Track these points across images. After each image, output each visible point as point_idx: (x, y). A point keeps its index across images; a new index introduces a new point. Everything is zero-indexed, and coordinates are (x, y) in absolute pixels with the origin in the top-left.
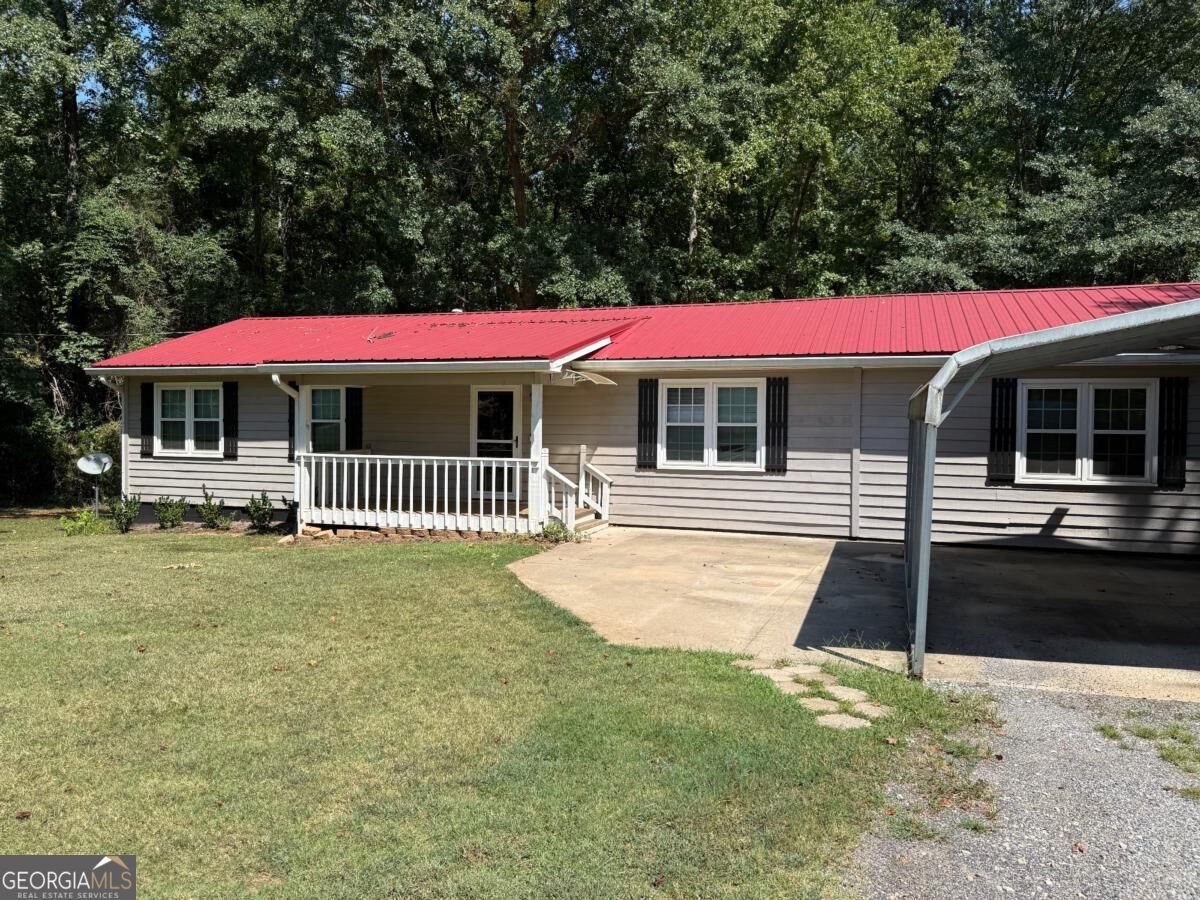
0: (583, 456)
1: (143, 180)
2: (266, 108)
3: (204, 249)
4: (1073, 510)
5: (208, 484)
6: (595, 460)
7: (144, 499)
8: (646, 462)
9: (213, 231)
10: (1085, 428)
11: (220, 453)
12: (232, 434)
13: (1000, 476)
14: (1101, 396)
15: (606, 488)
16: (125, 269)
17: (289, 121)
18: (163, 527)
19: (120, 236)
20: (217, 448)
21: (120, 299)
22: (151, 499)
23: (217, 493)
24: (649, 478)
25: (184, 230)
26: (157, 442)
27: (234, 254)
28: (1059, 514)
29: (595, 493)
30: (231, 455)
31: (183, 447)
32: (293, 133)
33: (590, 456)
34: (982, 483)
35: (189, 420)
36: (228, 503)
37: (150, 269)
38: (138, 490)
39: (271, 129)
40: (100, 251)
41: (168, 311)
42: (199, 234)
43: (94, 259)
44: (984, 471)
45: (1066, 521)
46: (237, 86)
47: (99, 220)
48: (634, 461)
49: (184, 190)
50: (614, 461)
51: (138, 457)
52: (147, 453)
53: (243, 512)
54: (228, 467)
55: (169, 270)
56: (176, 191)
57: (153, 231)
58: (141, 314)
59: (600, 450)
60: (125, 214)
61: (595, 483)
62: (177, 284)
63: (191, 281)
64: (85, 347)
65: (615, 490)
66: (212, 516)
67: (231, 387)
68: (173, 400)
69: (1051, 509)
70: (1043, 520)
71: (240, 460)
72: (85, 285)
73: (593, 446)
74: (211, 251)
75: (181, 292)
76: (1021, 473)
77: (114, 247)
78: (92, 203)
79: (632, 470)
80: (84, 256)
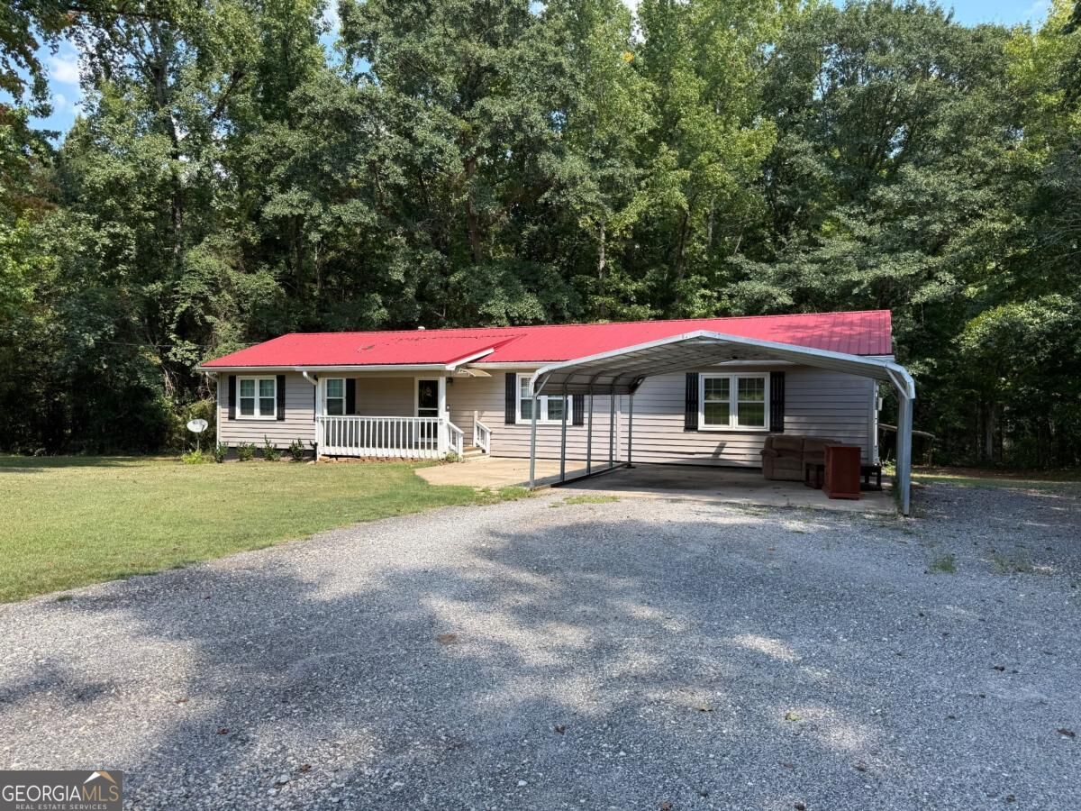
0: (476, 417)
1: (225, 239)
2: (303, 201)
3: (264, 282)
4: (728, 444)
5: (268, 435)
6: (483, 419)
7: (230, 445)
8: (510, 420)
9: (270, 269)
10: (734, 398)
11: (274, 417)
12: (282, 405)
13: (691, 426)
14: (741, 382)
15: (488, 436)
16: (213, 299)
17: (316, 209)
18: (241, 460)
19: (209, 277)
20: (273, 414)
21: (209, 318)
22: (235, 445)
23: (273, 441)
24: (511, 429)
25: (250, 271)
26: (238, 410)
27: (281, 286)
28: (722, 446)
29: (483, 438)
30: (281, 418)
31: (253, 413)
32: (319, 217)
33: (480, 417)
34: (682, 430)
35: (257, 398)
36: (279, 447)
37: (228, 297)
38: (226, 440)
39: (305, 215)
40: (197, 287)
41: (240, 325)
42: (262, 272)
43: (193, 292)
44: (683, 424)
45: (725, 450)
46: (284, 186)
47: (196, 267)
48: (503, 420)
49: (251, 244)
50: (492, 419)
51: (227, 420)
52: (232, 417)
53: (288, 452)
54: (279, 425)
55: (241, 296)
56: (245, 244)
57: (230, 272)
58: (222, 328)
59: (486, 413)
60: (212, 261)
61: (482, 432)
62: (246, 306)
63: (255, 305)
64: (187, 350)
65: (493, 437)
66: (268, 454)
67: (281, 378)
68: (248, 385)
69: (717, 444)
70: (713, 450)
71: (286, 421)
72: (187, 309)
73: (482, 411)
74: (268, 284)
75: (249, 311)
76: (702, 425)
77: (206, 284)
78: (192, 254)
79: (503, 425)
80: (187, 290)
